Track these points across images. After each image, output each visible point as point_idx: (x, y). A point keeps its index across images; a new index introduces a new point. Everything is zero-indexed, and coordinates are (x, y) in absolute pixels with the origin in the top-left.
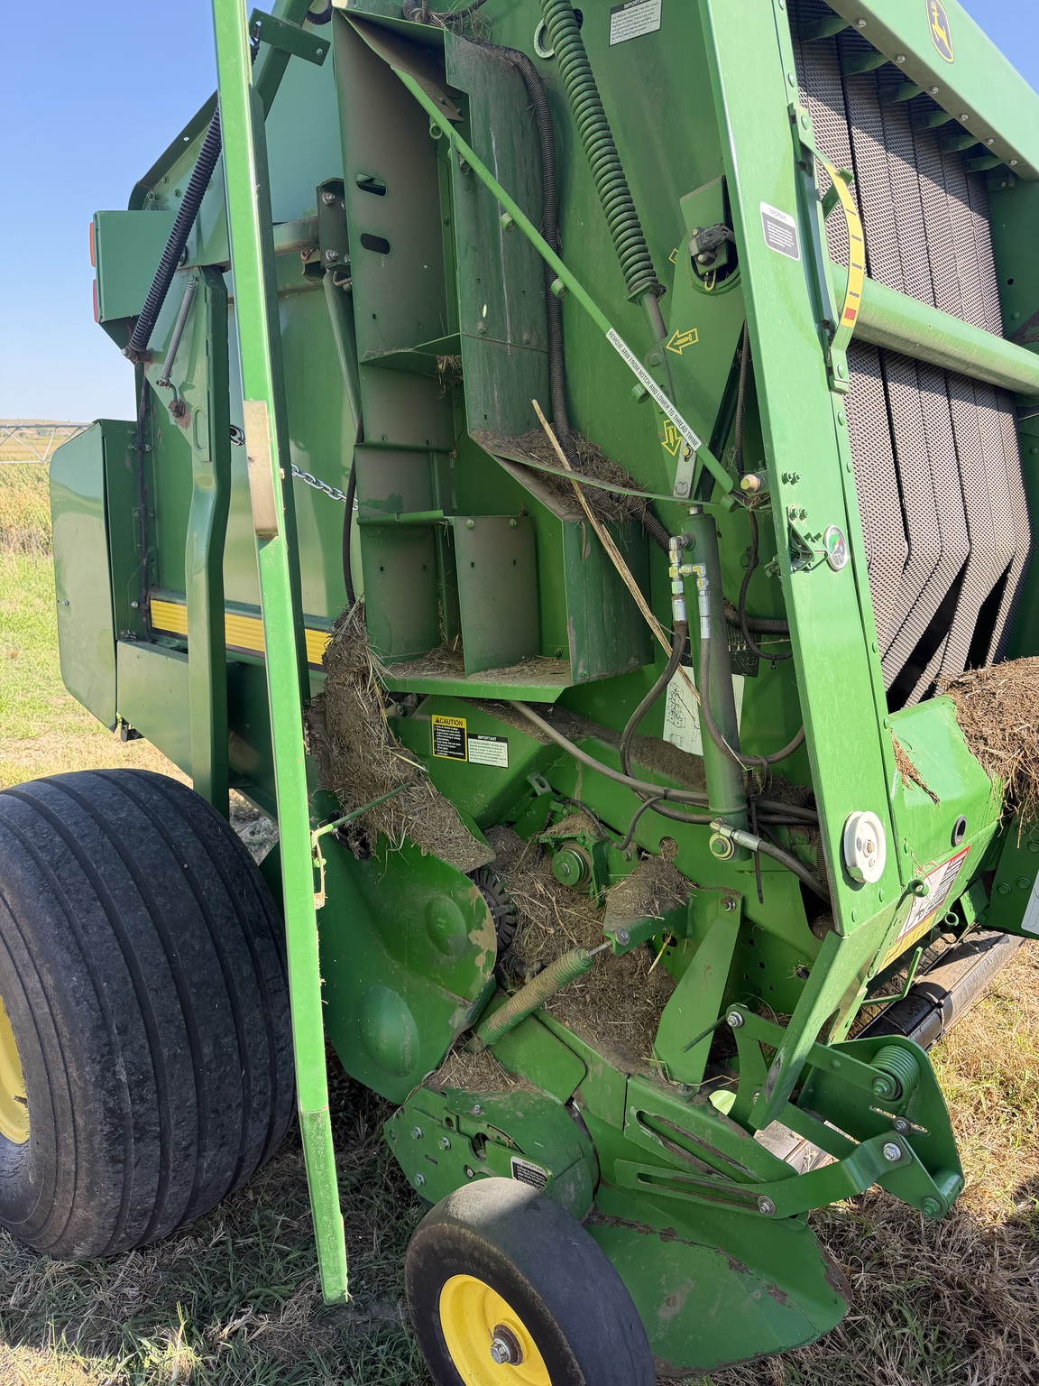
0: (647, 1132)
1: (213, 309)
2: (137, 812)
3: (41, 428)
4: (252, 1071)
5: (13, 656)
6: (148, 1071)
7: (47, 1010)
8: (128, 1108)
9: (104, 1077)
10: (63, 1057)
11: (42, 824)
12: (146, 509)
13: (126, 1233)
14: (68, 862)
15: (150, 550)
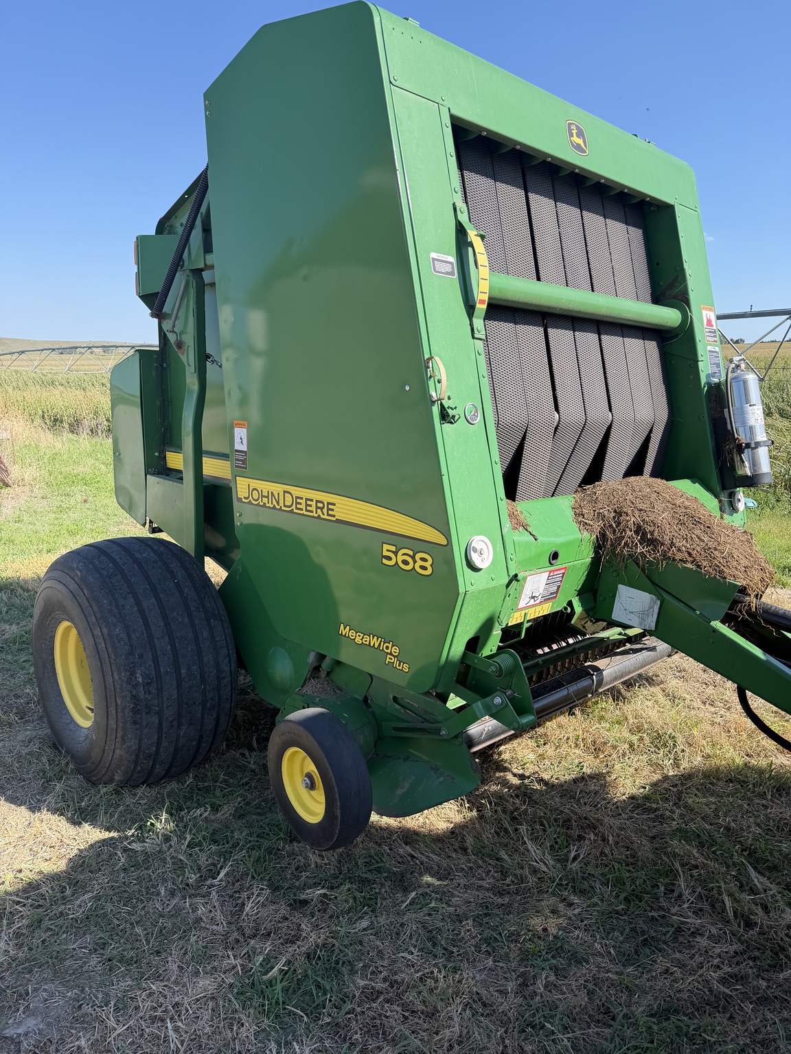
0: (397, 706)
1: (197, 292)
2: (152, 554)
3: (106, 348)
4: (207, 686)
5: (85, 501)
6: (153, 678)
7: (104, 645)
8: (142, 695)
9: (131, 679)
10: (111, 668)
11: (103, 558)
12: (164, 400)
13: (141, 767)
14: (116, 575)
15: (166, 423)
